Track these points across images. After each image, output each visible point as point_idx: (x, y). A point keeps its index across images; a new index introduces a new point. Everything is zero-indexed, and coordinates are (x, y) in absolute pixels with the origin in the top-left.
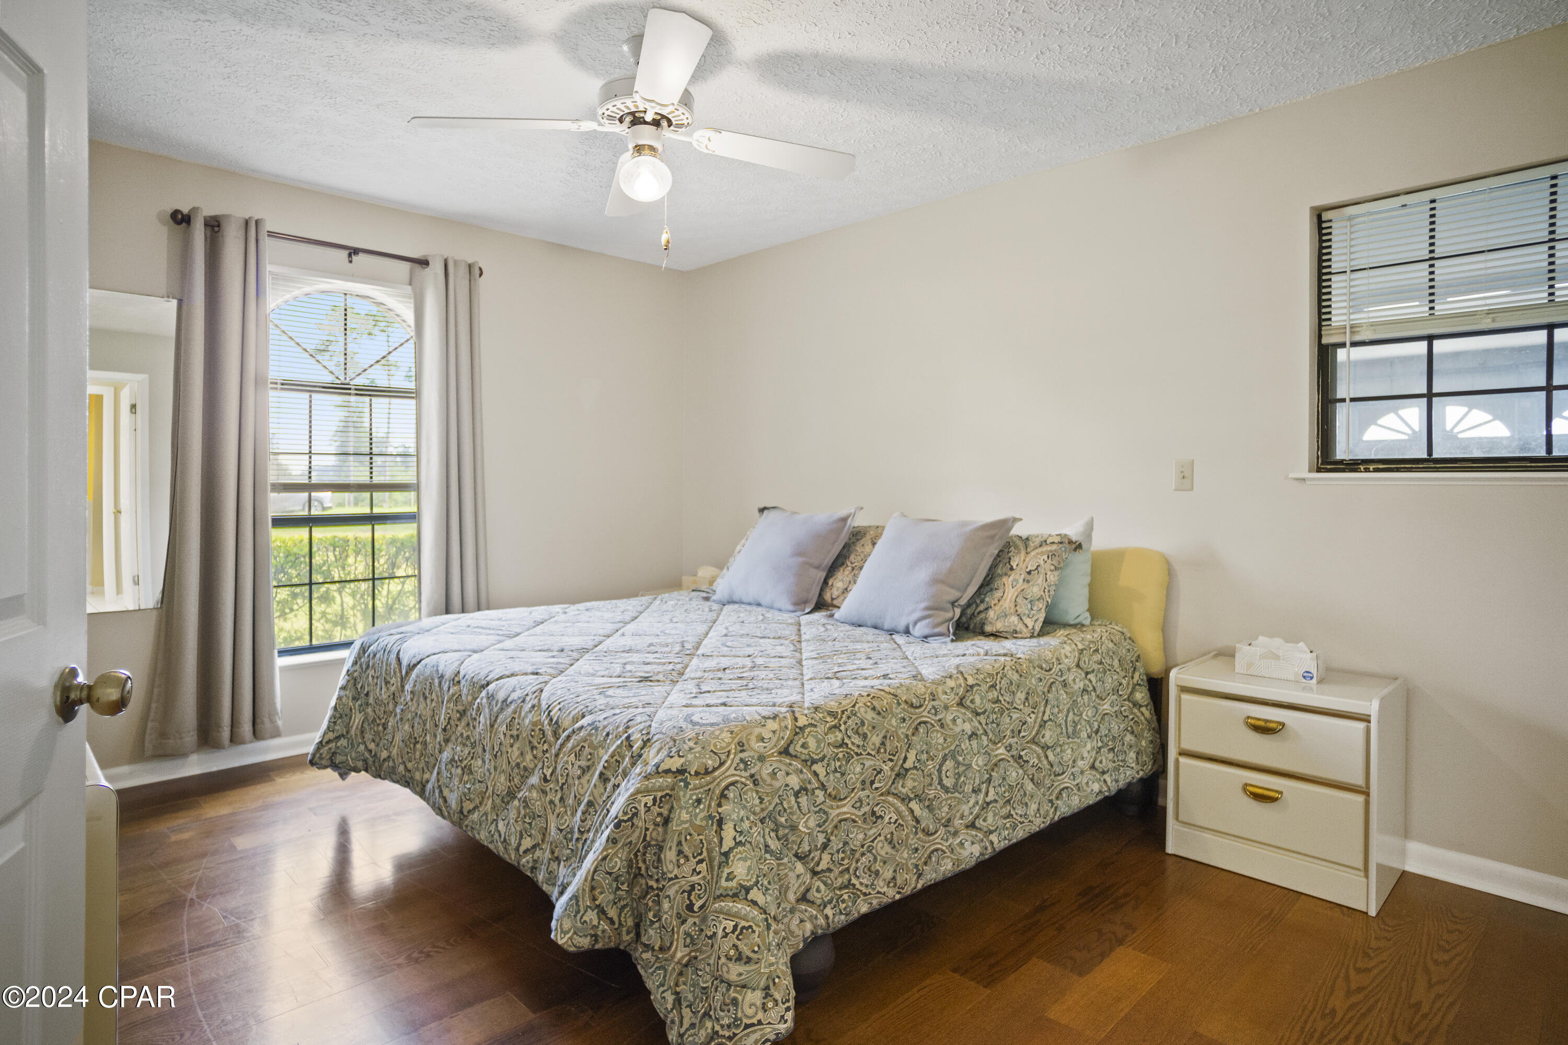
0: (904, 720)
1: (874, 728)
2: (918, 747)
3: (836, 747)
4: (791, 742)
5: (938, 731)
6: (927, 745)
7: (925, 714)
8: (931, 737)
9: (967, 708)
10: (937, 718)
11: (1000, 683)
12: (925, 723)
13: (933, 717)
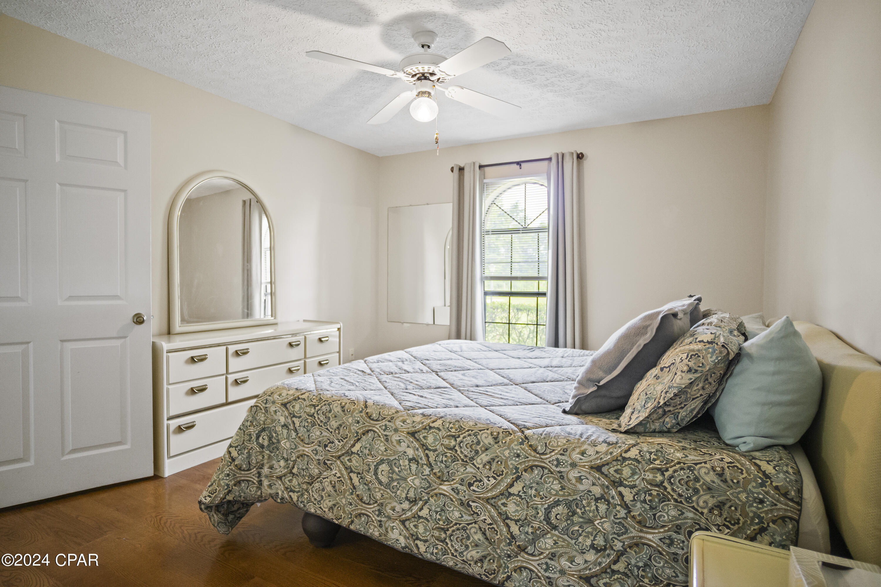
0: (358, 422)
1: (335, 417)
2: (364, 444)
3: (308, 415)
4: (290, 402)
5: (382, 442)
6: (370, 445)
7: (378, 427)
8: (375, 443)
9: (418, 440)
10: (385, 433)
11: (464, 437)
12: (374, 431)
13: (382, 431)
